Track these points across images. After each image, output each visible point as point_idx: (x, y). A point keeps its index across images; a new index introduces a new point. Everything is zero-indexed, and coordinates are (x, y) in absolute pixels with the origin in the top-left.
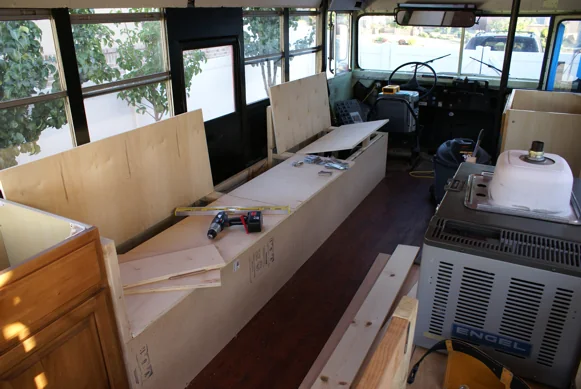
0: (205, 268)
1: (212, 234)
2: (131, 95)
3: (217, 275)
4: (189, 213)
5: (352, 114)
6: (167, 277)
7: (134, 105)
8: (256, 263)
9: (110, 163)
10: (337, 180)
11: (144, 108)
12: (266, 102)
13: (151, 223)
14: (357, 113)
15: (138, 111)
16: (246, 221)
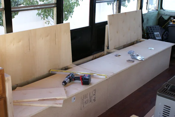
0: (56, 98)
1: (65, 83)
2: (43, 14)
3: (62, 102)
4: (57, 73)
5: (155, 33)
6: (38, 99)
7: (44, 19)
8: (85, 100)
9: (21, 43)
10: (136, 65)
11: (49, 22)
12: (105, 23)
13: (37, 75)
14: (158, 33)
15: (46, 23)
16: (82, 78)
